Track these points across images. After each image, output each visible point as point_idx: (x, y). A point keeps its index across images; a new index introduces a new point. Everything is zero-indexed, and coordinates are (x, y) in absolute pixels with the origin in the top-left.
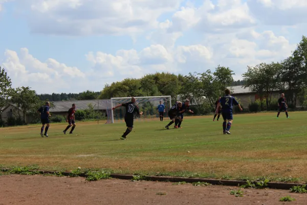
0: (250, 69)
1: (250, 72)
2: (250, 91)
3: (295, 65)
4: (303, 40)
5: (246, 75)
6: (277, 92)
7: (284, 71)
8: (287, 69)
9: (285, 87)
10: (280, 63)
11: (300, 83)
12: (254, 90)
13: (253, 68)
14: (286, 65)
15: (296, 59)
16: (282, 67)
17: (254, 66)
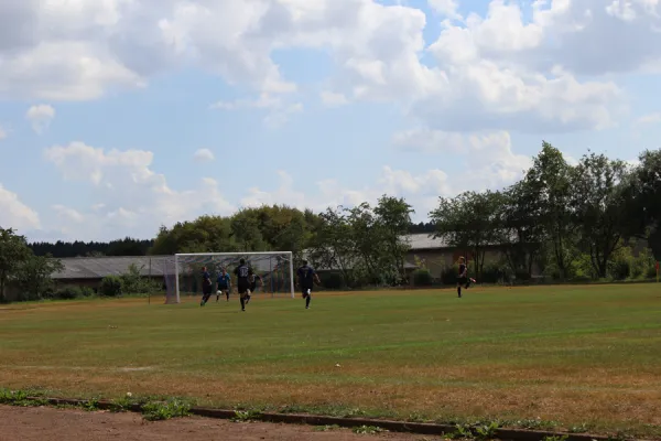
0: (444, 203)
1: (445, 209)
2: (445, 245)
3: (529, 198)
4: (545, 150)
5: (438, 214)
6: (495, 247)
7: (509, 207)
8: (514, 204)
9: (511, 239)
10: (501, 191)
11: (539, 231)
12: (452, 242)
13: (449, 202)
14: (514, 196)
15: (531, 187)
16: (507, 200)
17: (453, 198)
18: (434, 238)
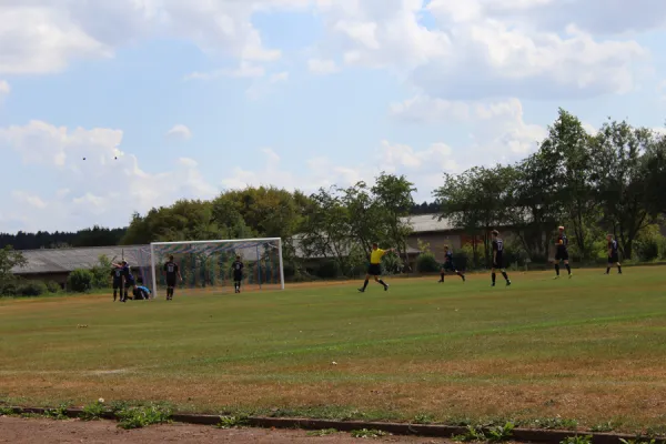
0: (449, 180)
1: (451, 187)
2: (452, 227)
3: (544, 172)
4: (561, 118)
5: (443, 192)
6: (508, 227)
7: (522, 183)
8: (528, 180)
9: (525, 219)
10: (513, 166)
11: (556, 209)
12: (459, 224)
13: (456, 178)
14: (527, 170)
15: (547, 157)
16: (519, 175)
17: (459, 174)
18: (440, 220)
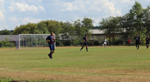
0: (103, 20)
1: (104, 21)
2: (104, 33)
3: (130, 18)
4: (136, 4)
5: (102, 23)
6: (119, 34)
7: (124, 21)
8: (125, 20)
9: (124, 31)
10: (121, 17)
11: (132, 29)
12: (106, 32)
13: (105, 19)
14: (125, 18)
15: (131, 14)
16: (123, 19)
17: (106, 18)
18: (100, 31)
